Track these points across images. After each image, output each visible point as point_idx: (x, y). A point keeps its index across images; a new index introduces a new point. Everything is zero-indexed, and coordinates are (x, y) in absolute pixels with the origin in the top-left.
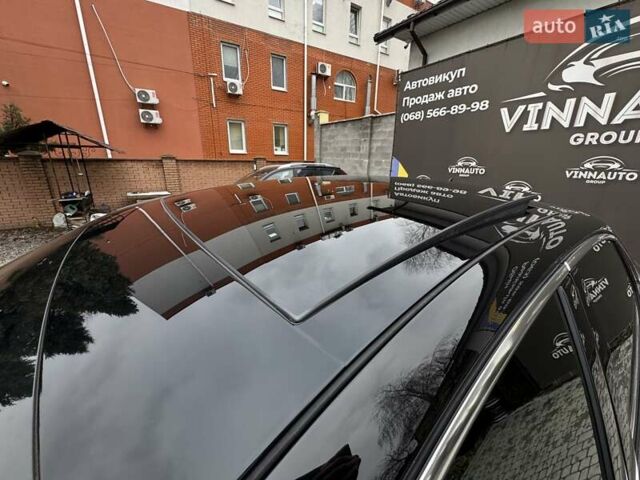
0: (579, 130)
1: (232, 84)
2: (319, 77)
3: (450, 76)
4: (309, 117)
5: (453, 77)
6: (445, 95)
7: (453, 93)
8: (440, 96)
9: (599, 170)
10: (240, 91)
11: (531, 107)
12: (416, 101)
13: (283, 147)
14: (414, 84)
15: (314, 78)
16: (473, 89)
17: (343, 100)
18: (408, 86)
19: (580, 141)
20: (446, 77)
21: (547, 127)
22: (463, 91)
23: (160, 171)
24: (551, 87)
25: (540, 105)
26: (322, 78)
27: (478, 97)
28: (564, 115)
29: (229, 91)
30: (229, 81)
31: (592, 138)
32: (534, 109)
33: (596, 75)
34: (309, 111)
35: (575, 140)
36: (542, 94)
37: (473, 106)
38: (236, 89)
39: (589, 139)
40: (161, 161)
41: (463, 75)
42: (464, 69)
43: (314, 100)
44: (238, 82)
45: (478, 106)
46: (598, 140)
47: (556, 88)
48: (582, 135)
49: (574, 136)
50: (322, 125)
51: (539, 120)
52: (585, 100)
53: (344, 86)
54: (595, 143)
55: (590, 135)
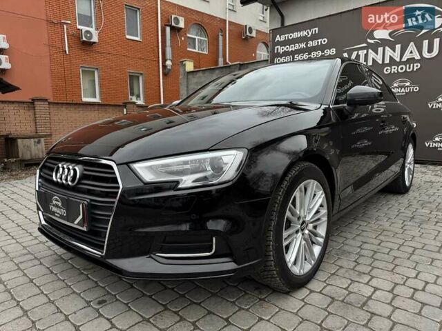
0: (387, 65)
1: (88, 32)
2: (173, 28)
3: (308, 32)
4: (164, 67)
5: (310, 33)
6: (306, 45)
7: (311, 44)
8: (303, 45)
9: (401, 87)
10: (95, 39)
11: (360, 52)
12: (285, 49)
13: (138, 96)
14: (283, 37)
15: (168, 29)
16: (324, 41)
17: (197, 51)
18: (278, 38)
19: (389, 71)
20: (305, 33)
21: (371, 64)
22: (318, 42)
23: (31, 113)
24: (369, 40)
25: (365, 51)
26: (175, 30)
27: (328, 46)
28: (378, 57)
29: (84, 39)
30: (84, 29)
31: (394, 69)
32: (362, 53)
33: (390, 34)
34: (164, 60)
35: (386, 71)
36: (365, 45)
37: (325, 52)
38: (91, 37)
39: (393, 70)
40: (33, 103)
41: (317, 32)
42: (317, 29)
43: (169, 50)
44: (92, 30)
45: (329, 52)
46: (397, 70)
47: (372, 41)
48: (389, 68)
49: (385, 69)
50: (188, 72)
51: (366, 60)
52: (387, 48)
53: (197, 37)
54: (396, 72)
55: (393, 67)
